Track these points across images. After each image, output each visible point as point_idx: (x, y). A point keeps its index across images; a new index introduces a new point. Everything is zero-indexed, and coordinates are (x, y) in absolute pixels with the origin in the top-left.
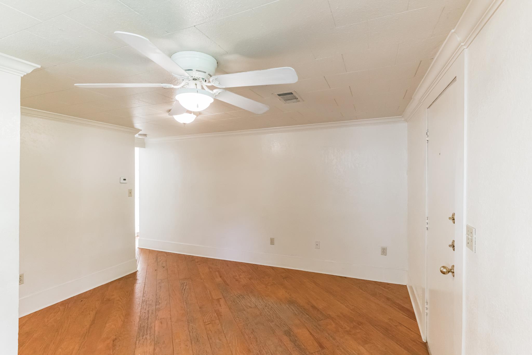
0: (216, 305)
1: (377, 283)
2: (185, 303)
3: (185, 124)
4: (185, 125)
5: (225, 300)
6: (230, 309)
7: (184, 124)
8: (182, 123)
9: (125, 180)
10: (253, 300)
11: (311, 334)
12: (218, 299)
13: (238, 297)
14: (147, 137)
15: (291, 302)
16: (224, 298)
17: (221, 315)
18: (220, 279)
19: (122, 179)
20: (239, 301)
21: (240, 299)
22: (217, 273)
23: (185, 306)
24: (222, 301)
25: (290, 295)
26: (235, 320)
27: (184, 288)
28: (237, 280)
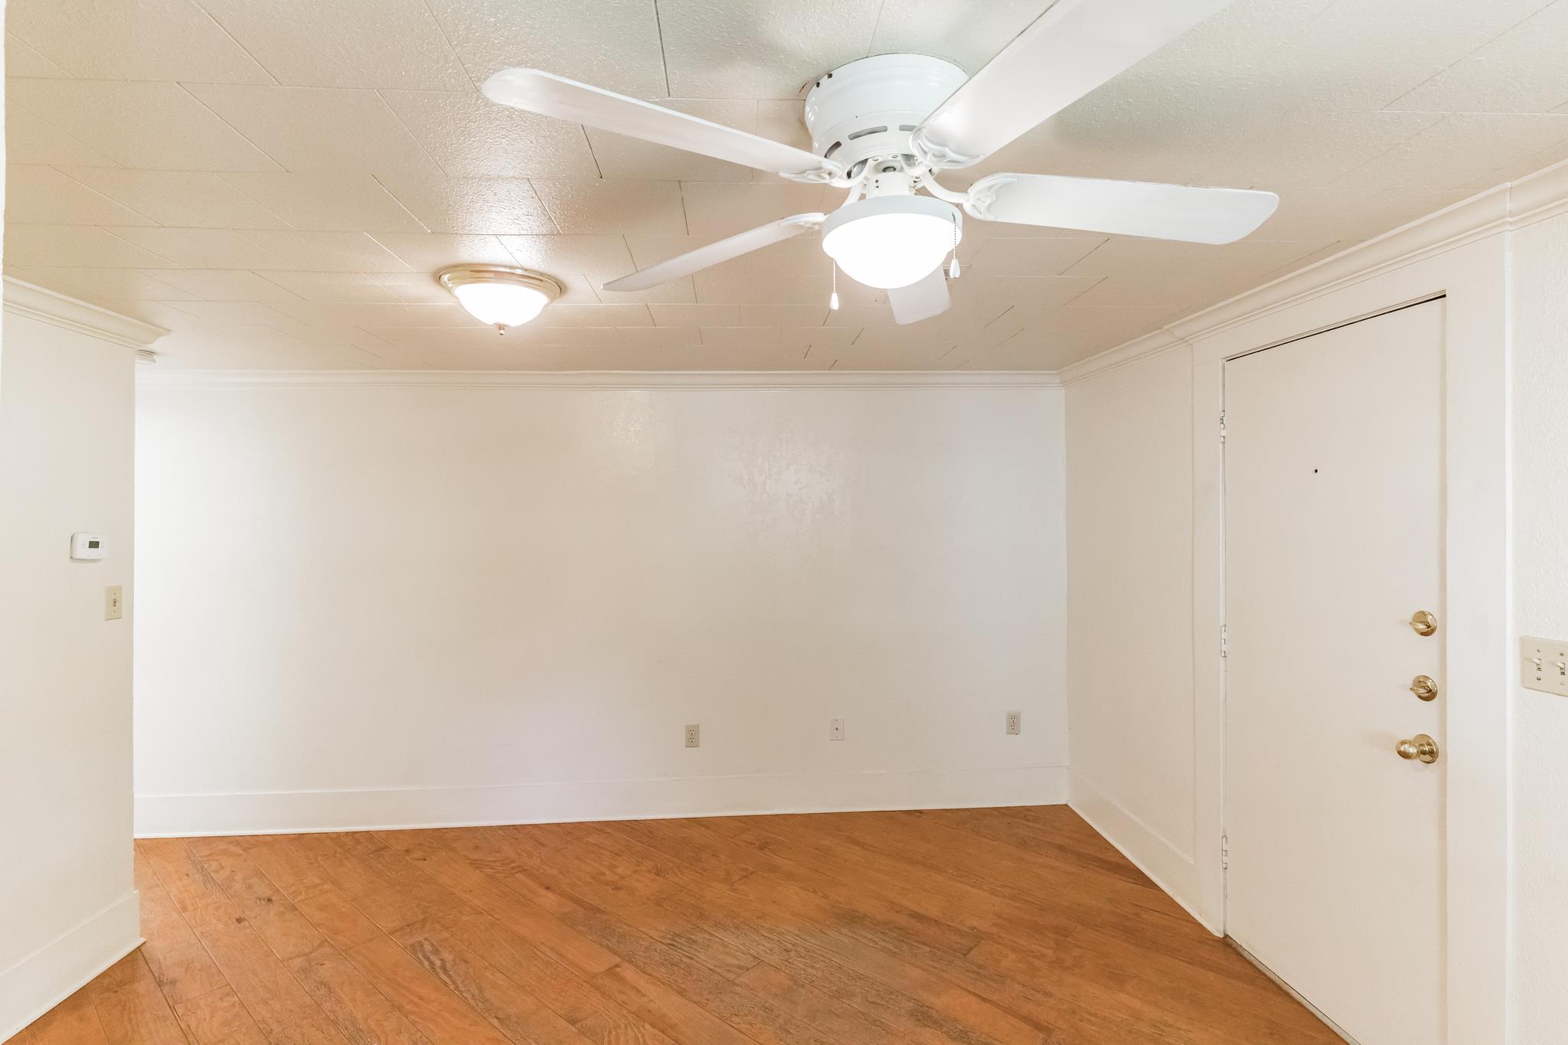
0: (622, 993)
1: (1002, 811)
2: (496, 1020)
3: (504, 329)
4: (502, 332)
5: (637, 967)
6: (681, 992)
7: (500, 329)
8: (491, 324)
9: (94, 545)
10: (730, 939)
11: (984, 1000)
12: (608, 970)
13: (671, 945)
14: (155, 361)
15: (851, 918)
16: (630, 962)
17: (673, 1027)
18: (550, 895)
19: (83, 541)
20: (691, 958)
21: (683, 950)
22: (520, 876)
23: (503, 1031)
24: (628, 972)
25: (826, 897)
26: (735, 1026)
27: (438, 963)
28: (617, 888)
